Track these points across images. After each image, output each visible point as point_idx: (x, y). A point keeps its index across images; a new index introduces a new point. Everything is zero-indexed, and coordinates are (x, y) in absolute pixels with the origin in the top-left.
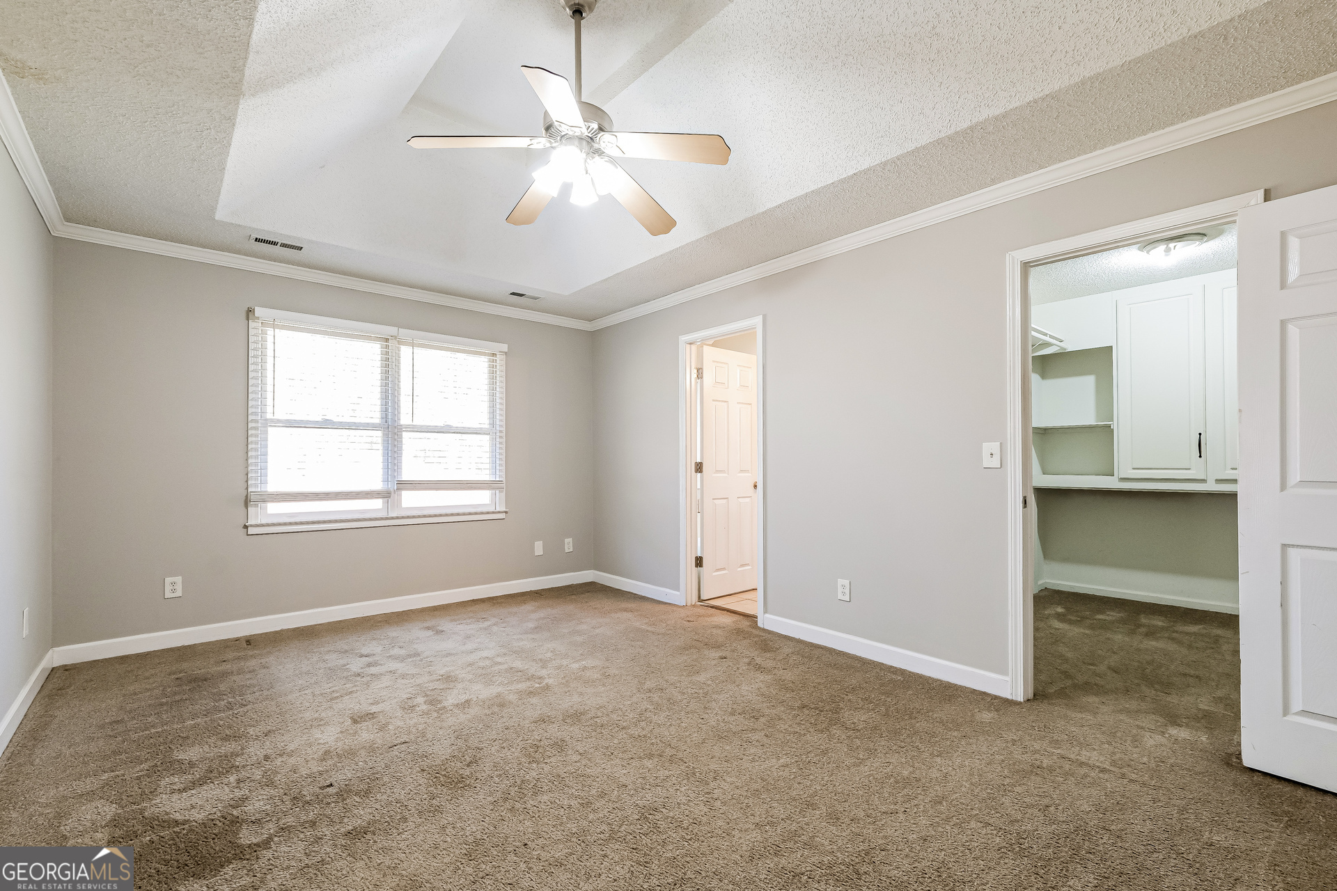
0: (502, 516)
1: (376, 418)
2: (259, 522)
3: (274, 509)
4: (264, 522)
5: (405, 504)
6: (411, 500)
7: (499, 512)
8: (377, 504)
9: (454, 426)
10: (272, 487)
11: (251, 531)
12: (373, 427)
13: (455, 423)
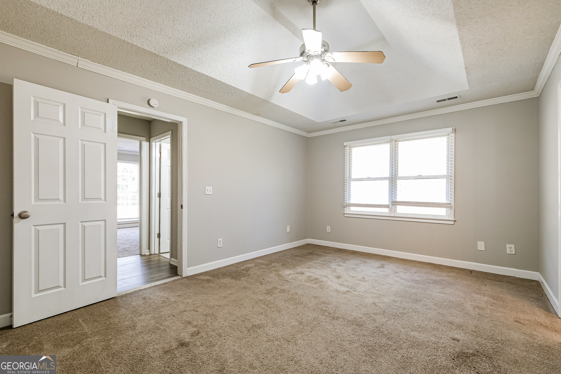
0: (452, 223)
1: (387, 175)
2: (348, 213)
3: (353, 209)
4: (349, 213)
5: (398, 212)
6: (401, 210)
7: (451, 221)
8: (386, 210)
9: (423, 175)
10: (353, 201)
11: (345, 215)
12: (385, 178)
13: (424, 174)
